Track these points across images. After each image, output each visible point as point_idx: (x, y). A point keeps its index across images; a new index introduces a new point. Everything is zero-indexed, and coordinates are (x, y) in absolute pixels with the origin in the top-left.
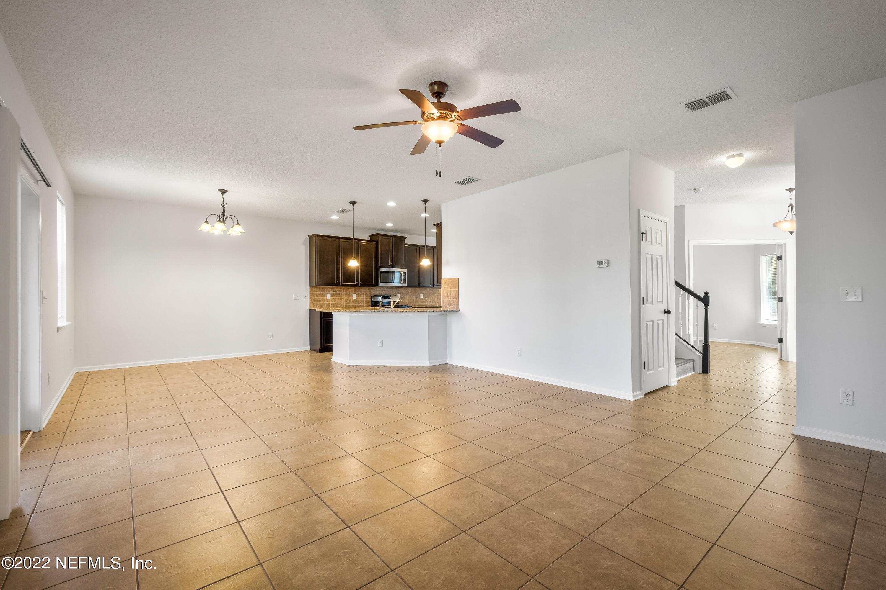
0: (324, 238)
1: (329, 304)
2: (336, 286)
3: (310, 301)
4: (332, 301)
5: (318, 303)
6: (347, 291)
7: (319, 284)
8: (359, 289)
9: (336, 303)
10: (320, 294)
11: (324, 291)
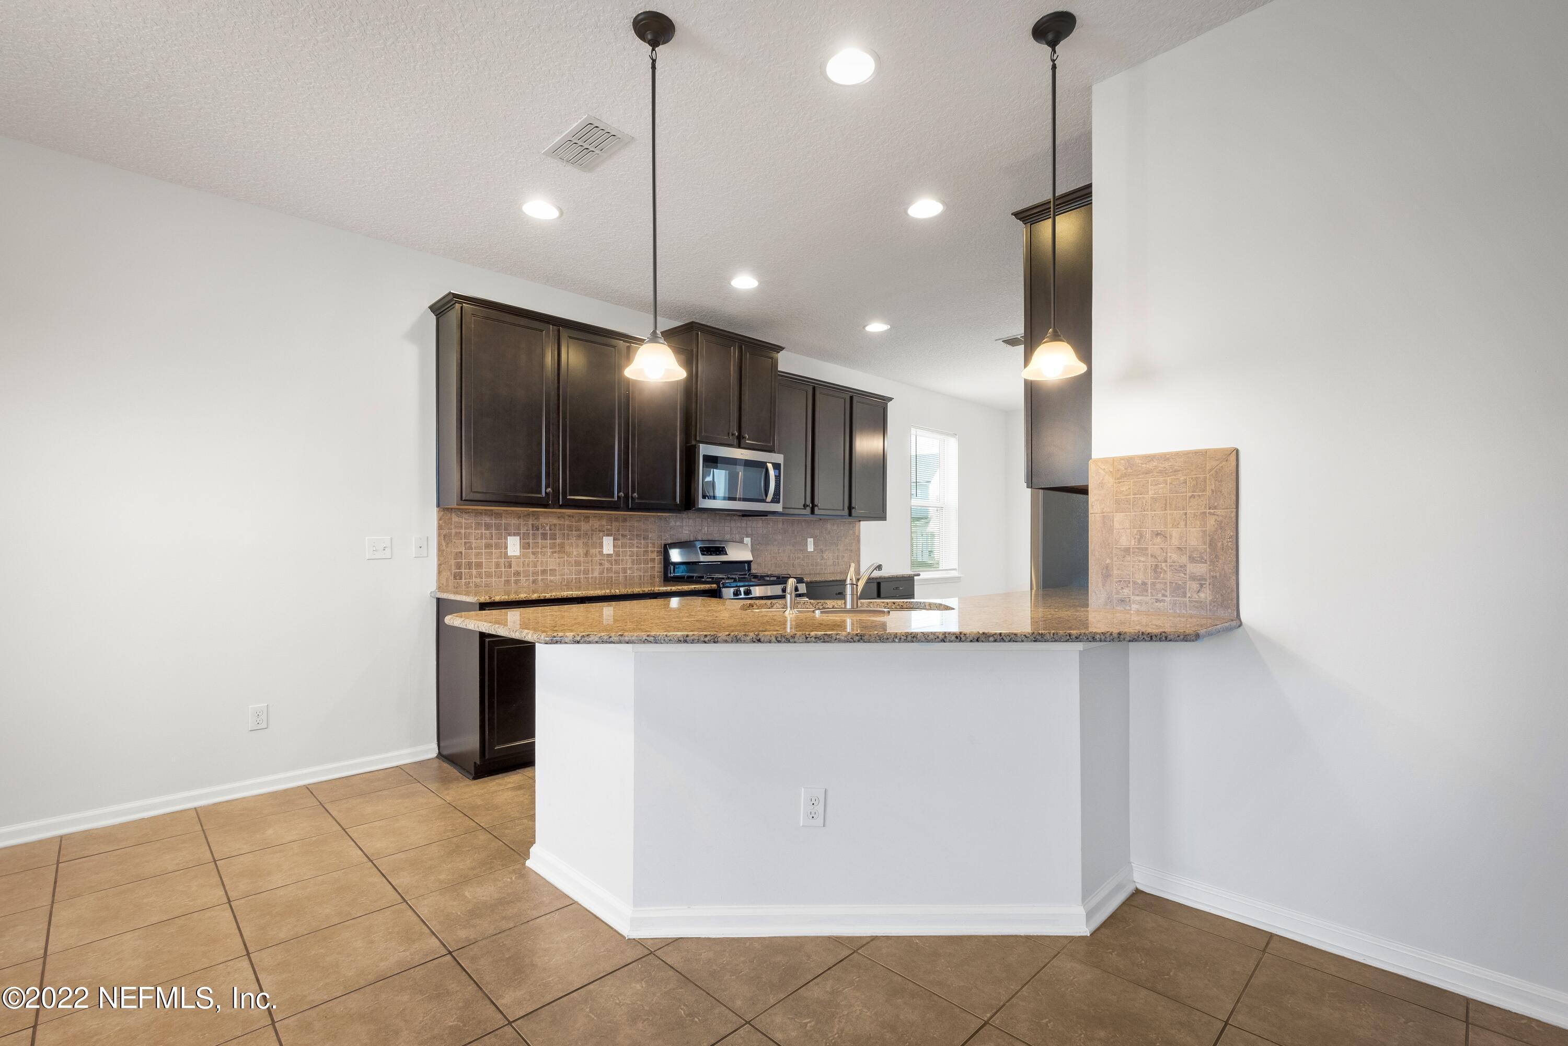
0: (494, 314)
1: (517, 574)
2: (546, 506)
3: (440, 565)
4: (528, 565)
5: (474, 572)
6: (584, 526)
7: (472, 496)
8: (625, 520)
9: (544, 572)
10: (481, 538)
11: (498, 527)
